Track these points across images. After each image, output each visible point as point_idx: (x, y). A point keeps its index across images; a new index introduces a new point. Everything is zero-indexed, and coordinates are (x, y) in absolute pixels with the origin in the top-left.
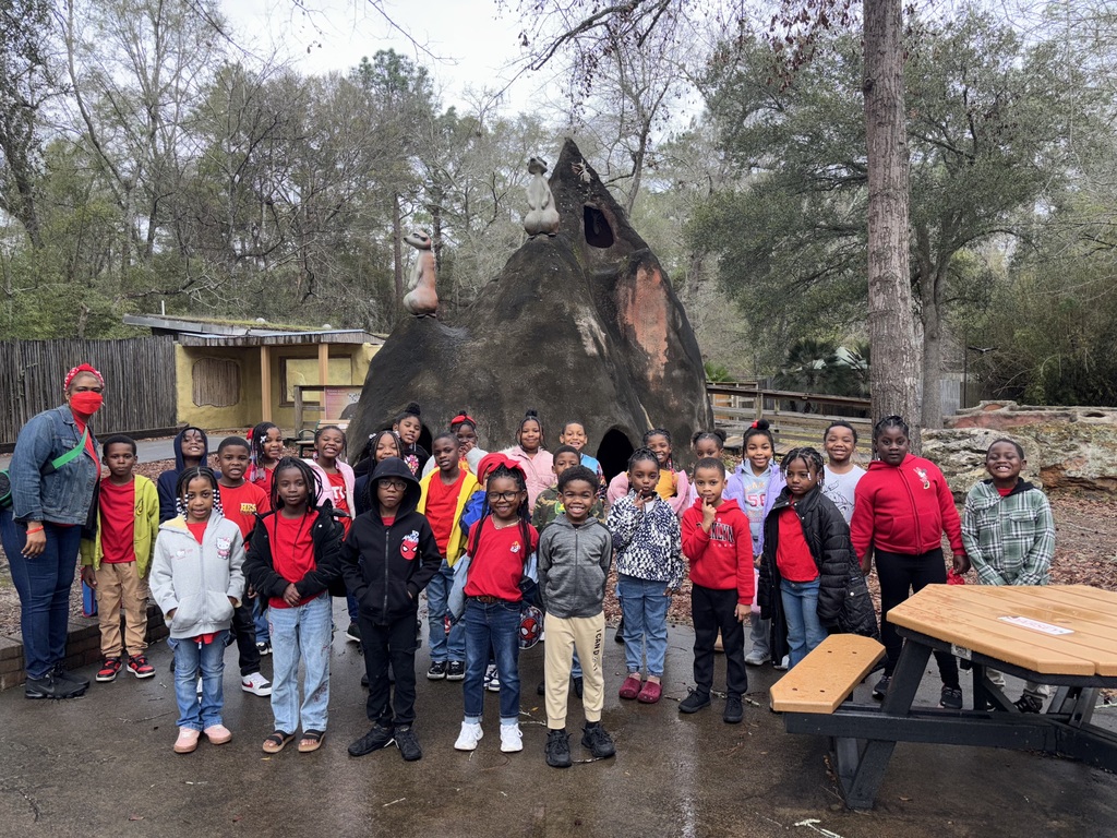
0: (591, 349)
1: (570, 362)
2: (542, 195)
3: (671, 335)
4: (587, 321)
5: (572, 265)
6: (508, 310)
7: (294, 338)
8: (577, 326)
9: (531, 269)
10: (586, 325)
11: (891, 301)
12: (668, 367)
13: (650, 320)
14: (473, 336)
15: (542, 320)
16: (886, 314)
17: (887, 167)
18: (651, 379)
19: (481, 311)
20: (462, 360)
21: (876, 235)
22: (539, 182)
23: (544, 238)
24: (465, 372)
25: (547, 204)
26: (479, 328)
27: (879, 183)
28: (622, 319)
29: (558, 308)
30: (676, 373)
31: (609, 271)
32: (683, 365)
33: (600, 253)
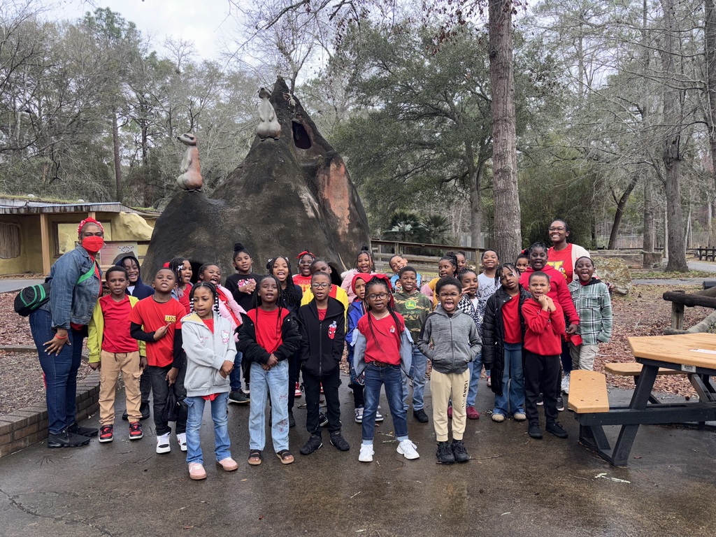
0: (311, 214)
1: (299, 222)
2: (269, 112)
3: (351, 206)
4: (306, 196)
5: (292, 160)
6: (254, 187)
7: (68, 209)
8: (301, 199)
9: (266, 160)
10: (306, 198)
11: (507, 183)
12: (350, 226)
13: (339, 196)
14: (231, 205)
15: (278, 194)
16: (505, 191)
17: (505, 103)
18: (340, 233)
19: (233, 188)
20: (225, 220)
21: (499, 144)
22: (267, 104)
23: (272, 140)
24: (228, 229)
25: (273, 118)
26: (234, 199)
27: (500, 113)
28: (322, 195)
29: (287, 186)
30: (355, 230)
31: (310, 164)
32: (359, 225)
33: (303, 153)
